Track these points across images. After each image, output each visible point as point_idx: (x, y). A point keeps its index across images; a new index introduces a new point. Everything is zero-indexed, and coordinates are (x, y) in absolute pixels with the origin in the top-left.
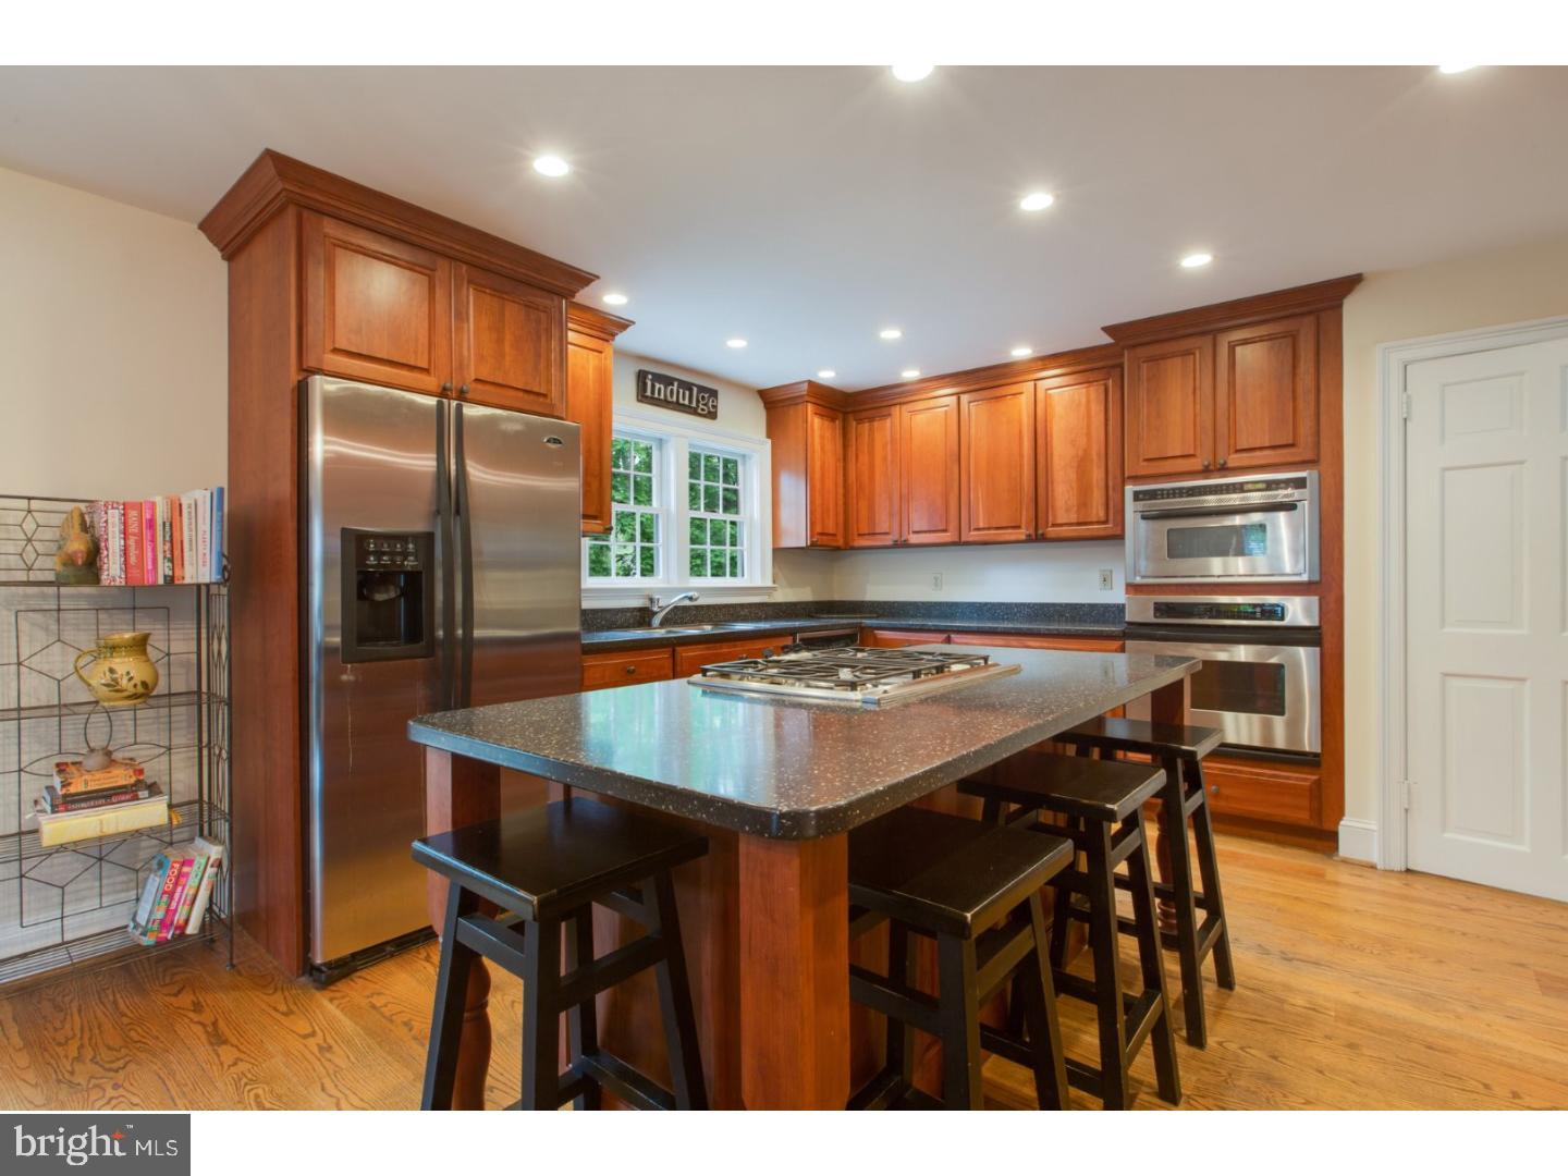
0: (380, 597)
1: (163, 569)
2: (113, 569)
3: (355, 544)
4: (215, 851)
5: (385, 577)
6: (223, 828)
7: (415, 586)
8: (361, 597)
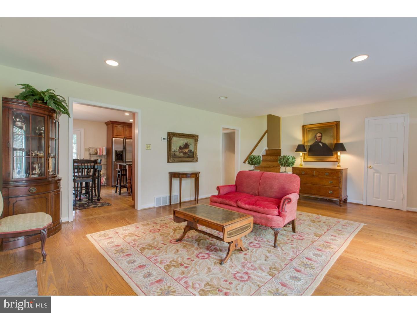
0: (118, 156)
1: (102, 153)
2: (98, 154)
3: (116, 151)
4: (105, 177)
5: (119, 154)
6: (106, 175)
7: (121, 155)
8: (117, 156)
